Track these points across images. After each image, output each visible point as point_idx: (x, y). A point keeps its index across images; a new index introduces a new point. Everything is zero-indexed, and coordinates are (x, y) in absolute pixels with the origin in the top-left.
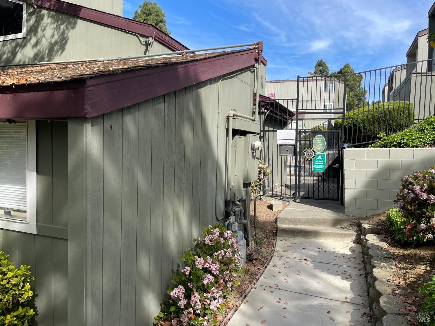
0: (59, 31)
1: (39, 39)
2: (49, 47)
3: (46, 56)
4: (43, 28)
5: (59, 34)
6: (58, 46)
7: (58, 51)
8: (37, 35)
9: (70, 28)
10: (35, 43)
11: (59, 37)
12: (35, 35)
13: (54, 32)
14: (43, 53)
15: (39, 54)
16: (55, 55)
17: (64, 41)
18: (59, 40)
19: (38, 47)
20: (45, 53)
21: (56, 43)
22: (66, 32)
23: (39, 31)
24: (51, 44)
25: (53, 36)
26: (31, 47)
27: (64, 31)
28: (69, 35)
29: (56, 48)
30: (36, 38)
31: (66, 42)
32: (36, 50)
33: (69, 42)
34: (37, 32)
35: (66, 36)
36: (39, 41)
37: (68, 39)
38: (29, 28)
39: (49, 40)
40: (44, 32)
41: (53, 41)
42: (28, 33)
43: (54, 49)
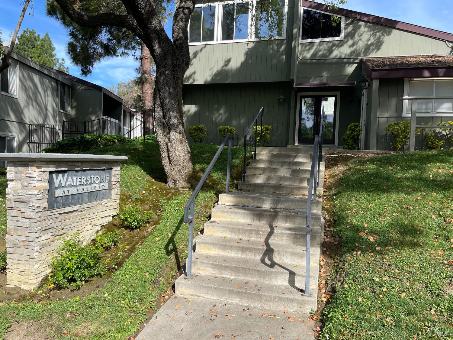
0: (375, 37)
1: (356, 42)
2: (366, 47)
3: (362, 53)
4: (360, 34)
5: (375, 38)
6: (374, 46)
7: (373, 50)
8: (354, 38)
9: (385, 34)
10: (352, 44)
11: (375, 41)
12: (352, 39)
13: (370, 37)
14: (359, 51)
15: (356, 51)
16: (371, 52)
17: (379, 44)
18: (375, 42)
19: (355, 47)
20: (361, 51)
21: (372, 44)
22: (382, 37)
23: (356, 36)
24: (367, 45)
25: (369, 40)
26: (348, 46)
27: (380, 36)
28: (384, 39)
29: (371, 48)
30: (352, 41)
31: (381, 44)
32: (353, 49)
33: (384, 44)
34: (354, 37)
35: (381, 40)
36: (356, 43)
37: (383, 42)
38: (346, 34)
39: (366, 43)
40: (361, 37)
41: (369, 43)
42: (346, 37)
43: (370, 48)
